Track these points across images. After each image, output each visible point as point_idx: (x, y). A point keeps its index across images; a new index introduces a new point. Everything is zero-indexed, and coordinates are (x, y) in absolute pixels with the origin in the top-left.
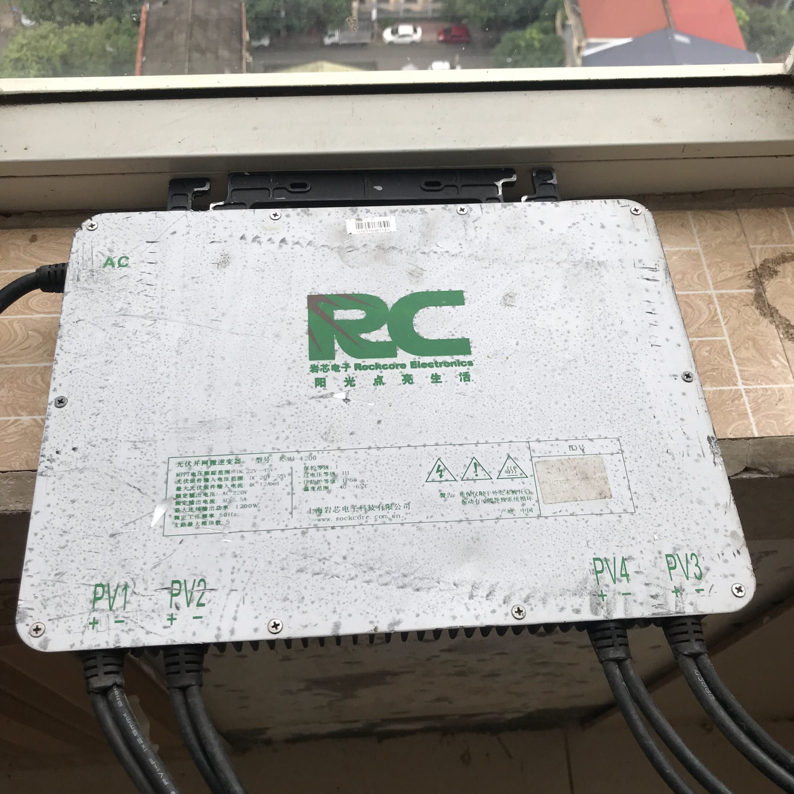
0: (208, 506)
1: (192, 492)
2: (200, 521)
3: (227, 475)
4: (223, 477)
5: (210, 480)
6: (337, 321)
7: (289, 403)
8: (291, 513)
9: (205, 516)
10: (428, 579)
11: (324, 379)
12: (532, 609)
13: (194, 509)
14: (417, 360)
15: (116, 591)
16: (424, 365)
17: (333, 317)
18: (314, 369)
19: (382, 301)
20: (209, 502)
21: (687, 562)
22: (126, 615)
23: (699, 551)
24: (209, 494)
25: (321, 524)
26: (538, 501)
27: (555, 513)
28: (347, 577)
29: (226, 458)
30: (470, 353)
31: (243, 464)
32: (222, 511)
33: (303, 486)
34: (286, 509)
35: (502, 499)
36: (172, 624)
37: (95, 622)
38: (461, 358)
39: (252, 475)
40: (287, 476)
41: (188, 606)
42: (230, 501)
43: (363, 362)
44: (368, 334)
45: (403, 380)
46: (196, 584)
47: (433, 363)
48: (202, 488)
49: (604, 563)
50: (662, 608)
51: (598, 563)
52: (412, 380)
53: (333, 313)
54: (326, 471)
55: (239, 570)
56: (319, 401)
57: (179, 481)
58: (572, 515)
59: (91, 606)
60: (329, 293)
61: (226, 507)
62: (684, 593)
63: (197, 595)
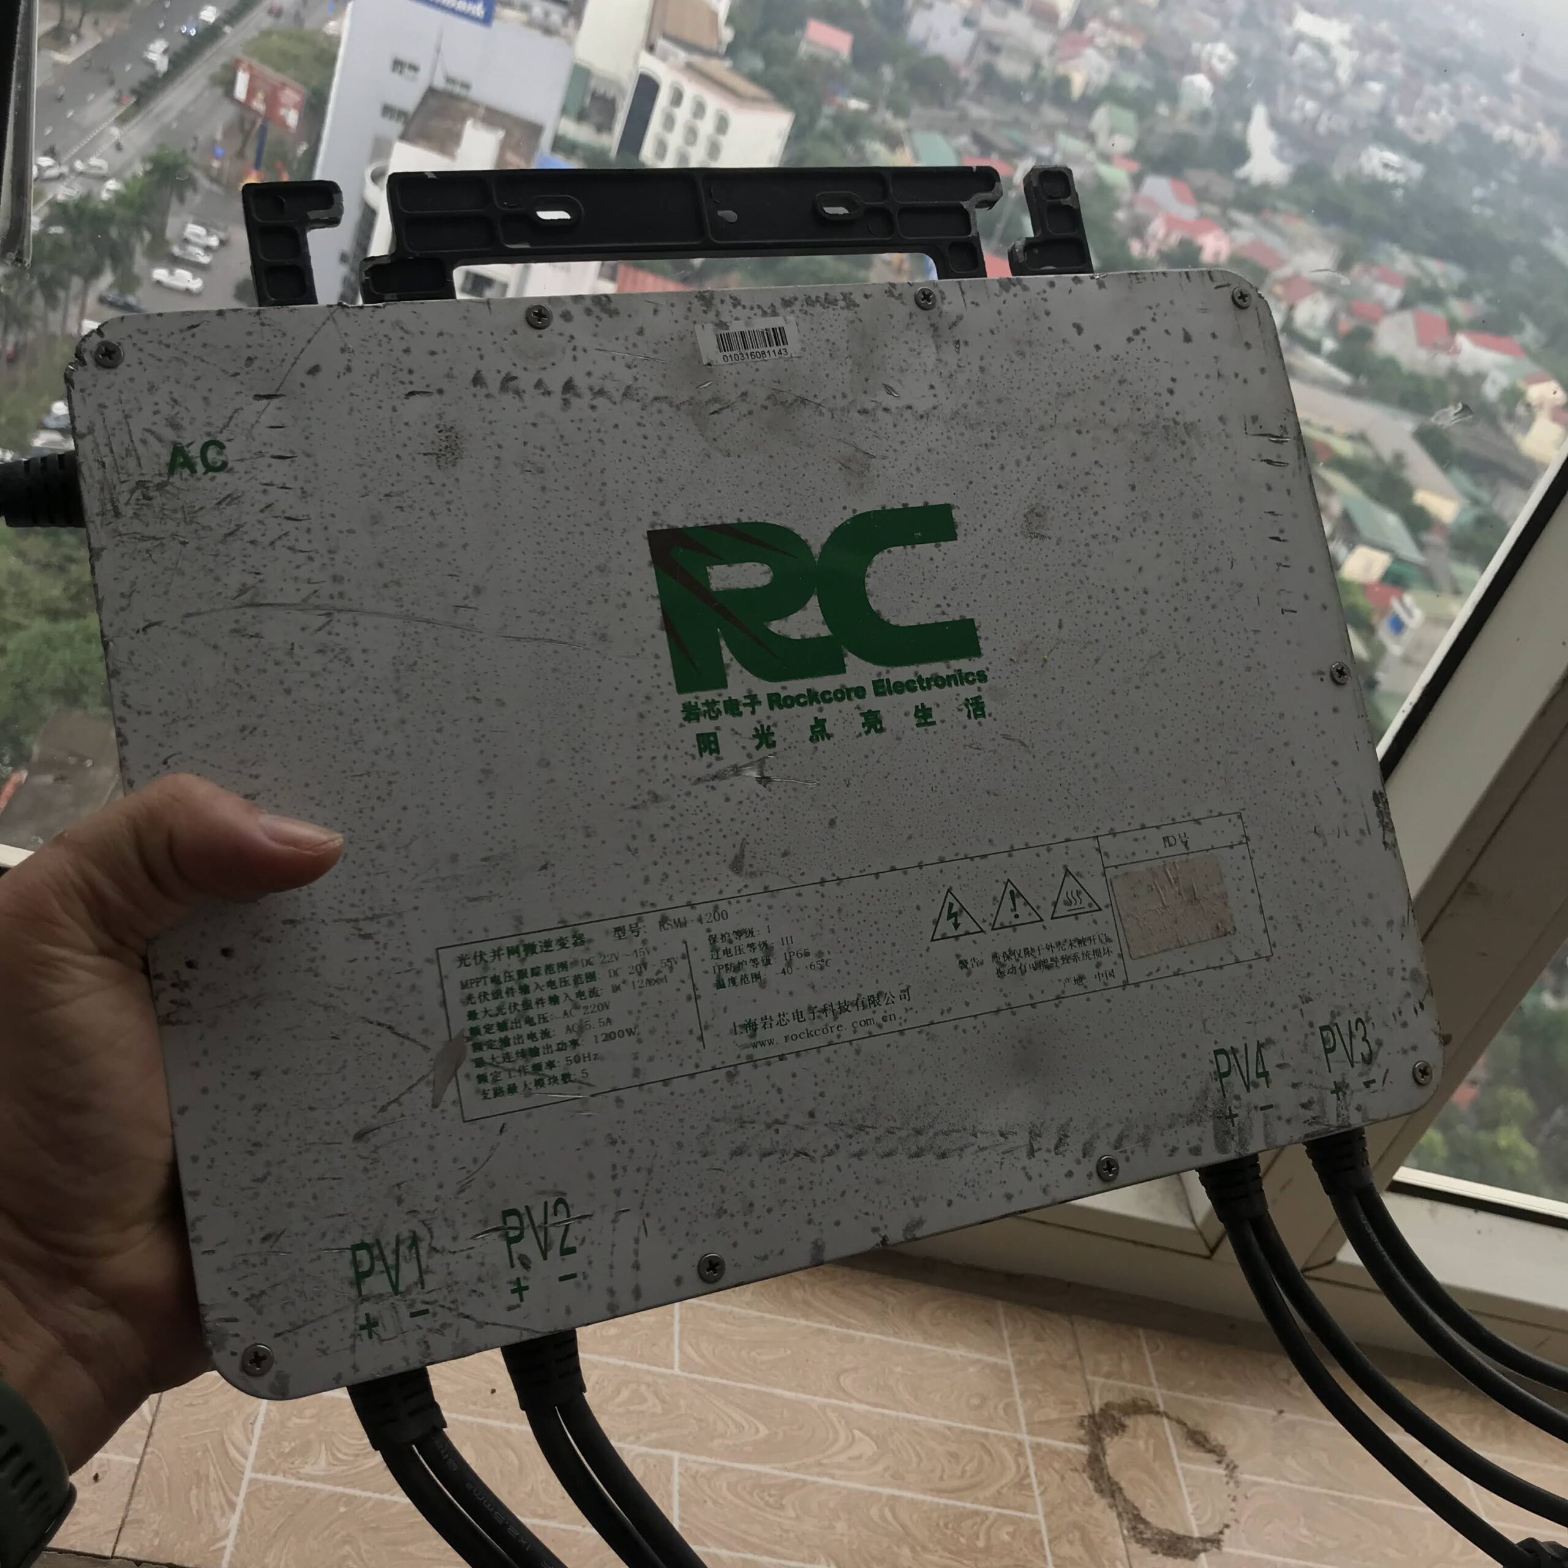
0: (540, 1044)
1: (500, 1019)
2: (530, 1079)
3: (564, 974)
4: (556, 977)
5: (532, 988)
6: (718, 592)
7: (656, 798)
8: (701, 1038)
9: (537, 1068)
10: (958, 1131)
11: (714, 734)
12: (1127, 1159)
13: (513, 1056)
14: (884, 677)
15: (396, 1252)
16: (900, 688)
17: (709, 584)
18: (691, 713)
19: (798, 537)
20: (538, 1035)
21: (1351, 1035)
22: (427, 1298)
23: (1367, 1012)
24: (536, 1020)
25: (759, 1053)
26: (1121, 956)
27: (1150, 974)
28: (822, 1151)
29: (554, 936)
30: (977, 653)
31: (591, 946)
32: (570, 1053)
33: (713, 979)
34: (691, 1032)
35: (1063, 958)
36: (522, 1300)
37: (371, 1324)
38: (965, 665)
39: (614, 966)
40: (680, 961)
41: (545, 1258)
42: (581, 1029)
43: (784, 688)
44: (783, 622)
45: (864, 725)
46: (550, 1210)
47: (913, 681)
48: (519, 1008)
49: (1231, 1056)
50: (1318, 1123)
51: (1222, 1058)
52: (880, 722)
53: (707, 574)
54: (750, 940)
55: (625, 1169)
56: (713, 788)
57: (470, 997)
58: (1176, 974)
59: (353, 1293)
60: (690, 525)
61: (574, 1043)
62: (1348, 1092)
63: (556, 1234)
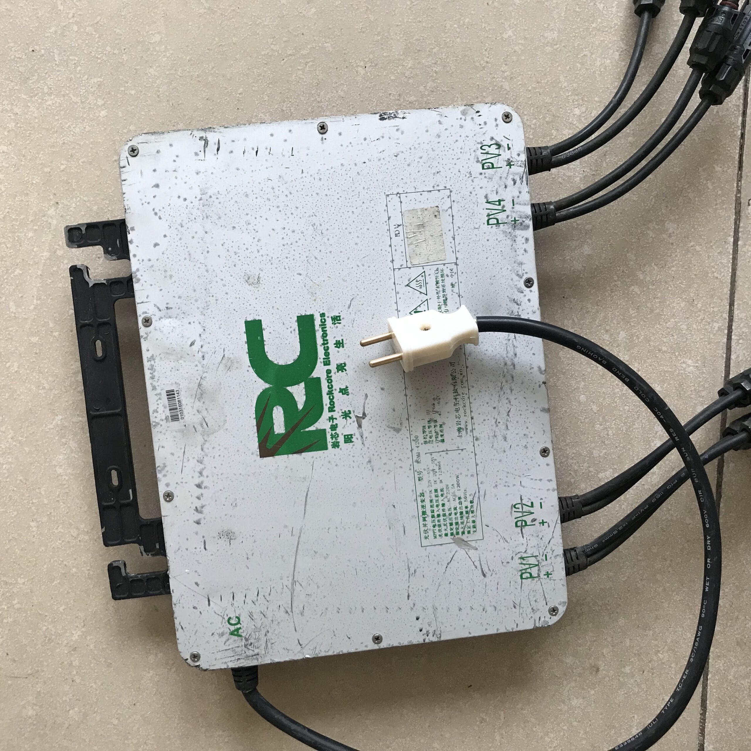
0: (459, 510)
1: (448, 525)
2: (471, 515)
3: (434, 501)
4: (435, 504)
5: (438, 513)
6: (286, 429)
7: (370, 462)
8: (462, 450)
9: (467, 512)
11: (345, 436)
12: (526, 273)
13: (462, 521)
14: (322, 360)
15: (524, 564)
16: (327, 354)
17: (282, 434)
18: (336, 445)
19: (261, 393)
20: (456, 511)
21: (487, 153)
22: (541, 554)
23: (478, 143)
24: (450, 512)
25: (470, 428)
26: (444, 264)
27: (453, 252)
28: (508, 405)
29: (420, 504)
30: (312, 316)
31: (424, 490)
32: (463, 500)
33: (440, 443)
34: (459, 454)
35: (443, 292)
36: (546, 522)
37: (548, 574)
38: (317, 322)
39: (433, 482)
40: (432, 456)
41: (533, 513)
42: (455, 495)
43: (326, 405)
44: (298, 403)
45: (342, 371)
46: (517, 510)
47: (324, 347)
48: (445, 518)
49: (491, 217)
50: (523, 177)
51: (491, 222)
52: (342, 364)
53: (278, 434)
54: (427, 427)
55: (506, 482)
56: (366, 438)
57: (440, 536)
58: (454, 239)
59: (536, 579)
60: (257, 439)
61: (460, 498)
62: (511, 159)
63: (526, 509)
